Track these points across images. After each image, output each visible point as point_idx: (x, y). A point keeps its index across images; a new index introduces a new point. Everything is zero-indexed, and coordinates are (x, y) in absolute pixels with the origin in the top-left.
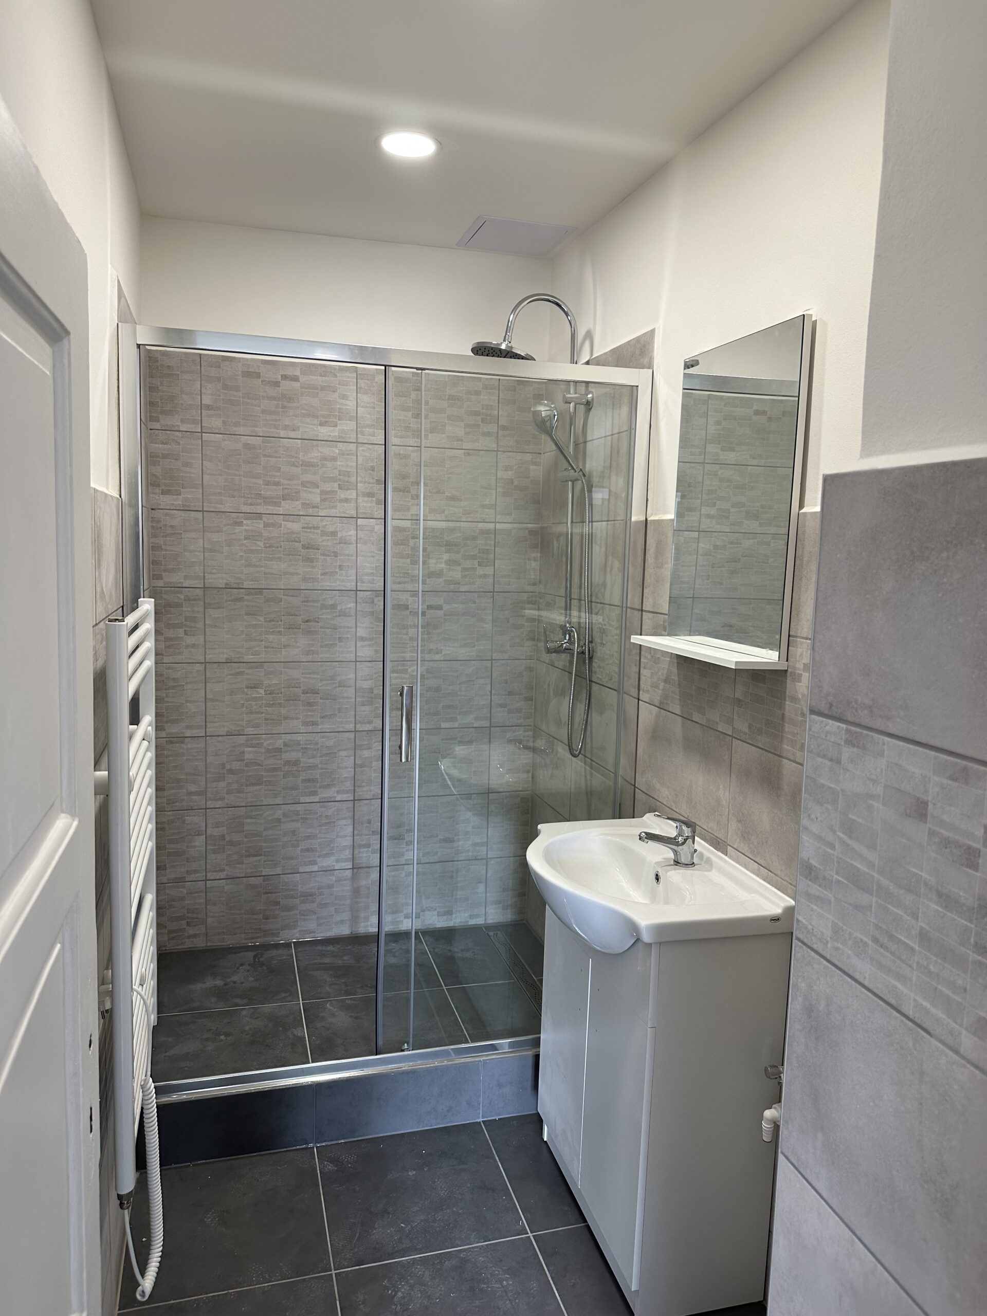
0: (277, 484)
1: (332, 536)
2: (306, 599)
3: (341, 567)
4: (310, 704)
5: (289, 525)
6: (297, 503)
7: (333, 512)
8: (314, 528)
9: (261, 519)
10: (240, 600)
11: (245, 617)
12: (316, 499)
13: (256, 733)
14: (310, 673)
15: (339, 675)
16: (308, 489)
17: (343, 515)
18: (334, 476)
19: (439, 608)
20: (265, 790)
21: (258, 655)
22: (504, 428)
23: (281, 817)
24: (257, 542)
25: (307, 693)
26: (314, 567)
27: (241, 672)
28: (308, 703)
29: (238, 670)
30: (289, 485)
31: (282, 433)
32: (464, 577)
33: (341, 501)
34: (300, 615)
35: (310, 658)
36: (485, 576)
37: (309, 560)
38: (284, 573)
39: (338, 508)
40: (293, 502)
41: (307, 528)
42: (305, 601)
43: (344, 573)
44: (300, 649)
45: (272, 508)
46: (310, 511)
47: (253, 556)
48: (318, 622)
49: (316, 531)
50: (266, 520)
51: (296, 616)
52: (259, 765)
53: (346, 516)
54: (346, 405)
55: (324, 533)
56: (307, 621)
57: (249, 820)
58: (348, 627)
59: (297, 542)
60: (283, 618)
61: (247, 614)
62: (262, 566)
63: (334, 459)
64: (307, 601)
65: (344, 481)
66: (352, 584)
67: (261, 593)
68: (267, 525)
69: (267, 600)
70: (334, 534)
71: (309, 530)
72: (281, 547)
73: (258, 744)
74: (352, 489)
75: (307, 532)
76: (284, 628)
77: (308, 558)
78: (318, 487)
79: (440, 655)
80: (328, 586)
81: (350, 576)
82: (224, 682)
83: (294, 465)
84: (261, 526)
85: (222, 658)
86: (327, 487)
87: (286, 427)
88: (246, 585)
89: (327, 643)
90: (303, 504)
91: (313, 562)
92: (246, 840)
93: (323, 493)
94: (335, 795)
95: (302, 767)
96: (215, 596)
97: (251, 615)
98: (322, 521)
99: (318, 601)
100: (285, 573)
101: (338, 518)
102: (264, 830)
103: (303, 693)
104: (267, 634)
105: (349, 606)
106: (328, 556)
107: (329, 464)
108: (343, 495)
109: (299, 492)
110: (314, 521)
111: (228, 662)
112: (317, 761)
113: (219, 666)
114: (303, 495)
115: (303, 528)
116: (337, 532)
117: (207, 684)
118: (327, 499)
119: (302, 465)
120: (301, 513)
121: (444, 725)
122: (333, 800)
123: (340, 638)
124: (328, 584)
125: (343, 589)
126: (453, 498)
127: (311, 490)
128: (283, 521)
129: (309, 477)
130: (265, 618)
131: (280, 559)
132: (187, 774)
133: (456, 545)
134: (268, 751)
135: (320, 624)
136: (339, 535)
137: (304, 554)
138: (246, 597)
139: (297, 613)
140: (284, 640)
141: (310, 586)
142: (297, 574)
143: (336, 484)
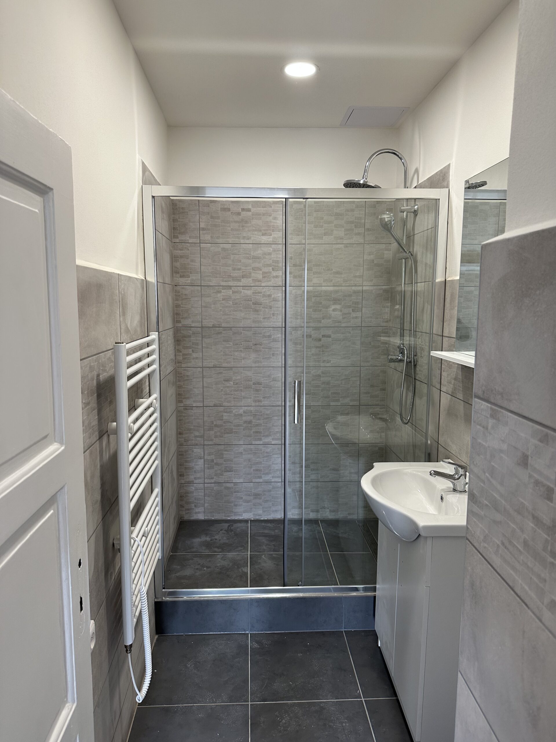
0: (239, 269)
1: (268, 297)
2: (255, 333)
3: (273, 314)
4: (257, 390)
5: (246, 291)
6: (250, 279)
7: (269, 284)
8: (259, 293)
9: (231, 289)
10: (220, 333)
11: (223, 343)
12: (260, 277)
13: (229, 405)
14: (257, 373)
15: (273, 374)
16: (256, 271)
17: (275, 285)
18: (270, 263)
19: (329, 336)
20: (234, 437)
21: (230, 363)
22: (368, 230)
23: (243, 451)
24: (229, 302)
25: (255, 384)
26: (258, 315)
27: (221, 372)
28: (256, 389)
29: (220, 371)
30: (245, 269)
31: (242, 241)
32: (344, 318)
33: (274, 277)
34: (252, 341)
35: (257, 365)
36: (356, 317)
37: (256, 311)
38: (243, 318)
39: (272, 281)
40: (248, 279)
41: (255, 293)
42: (254, 334)
43: (275, 318)
44: (252, 360)
45: (237, 283)
46: (257, 284)
47: (227, 309)
48: (261, 345)
49: (260, 295)
50: (233, 290)
51: (250, 342)
52: (231, 423)
53: (276, 285)
54: (277, 223)
55: (264, 296)
56: (256, 345)
57: (226, 452)
58: (277, 348)
59: (250, 301)
60: (242, 343)
61: (224, 341)
62: (231, 315)
63: (270, 254)
64: (255, 334)
65: (275, 266)
66: (280, 323)
67: (231, 330)
68: (234, 292)
69: (234, 333)
70: (270, 296)
71: (256, 294)
72: (241, 304)
73: (230, 411)
74: (280, 270)
75: (255, 295)
76: (243, 348)
77: (256, 310)
78: (261, 270)
79: (329, 363)
81: (279, 319)
82: (212, 377)
83: (248, 258)
84: (231, 293)
85: (211, 365)
86: (266, 270)
87: (244, 238)
88: (223, 325)
89: (266, 356)
90: (253, 280)
91: (258, 312)
92: (224, 463)
93: (264, 273)
94: (271, 441)
95: (253, 425)
96: (207, 331)
97: (226, 341)
98: (263, 289)
99: (261, 333)
100: (244, 318)
101: (272, 287)
102: (234, 458)
103: (253, 384)
104: (234, 352)
105: (278, 336)
106: (267, 308)
107: (267, 257)
108: (274, 274)
109: (251, 273)
110: (259, 289)
111: (215, 367)
112: (261, 422)
113: (210, 369)
114: (253, 275)
115: (253, 293)
117: (204, 379)
118: (266, 276)
119: (252, 258)
120: (252, 285)
121: (332, 404)
122: (270, 443)
123: (273, 354)
124: (266, 324)
125: (275, 326)
126: (337, 273)
127: (257, 272)
128: (243, 289)
129: (257, 265)
130: (233, 343)
131: (241, 310)
132: (194, 426)
133: (339, 300)
134: (235, 415)
135: (262, 346)
136: (273, 296)
137: (254, 308)
138: (223, 332)
139: (250, 340)
140: (243, 355)
141: (257, 325)
142: (250, 319)
143: (271, 268)
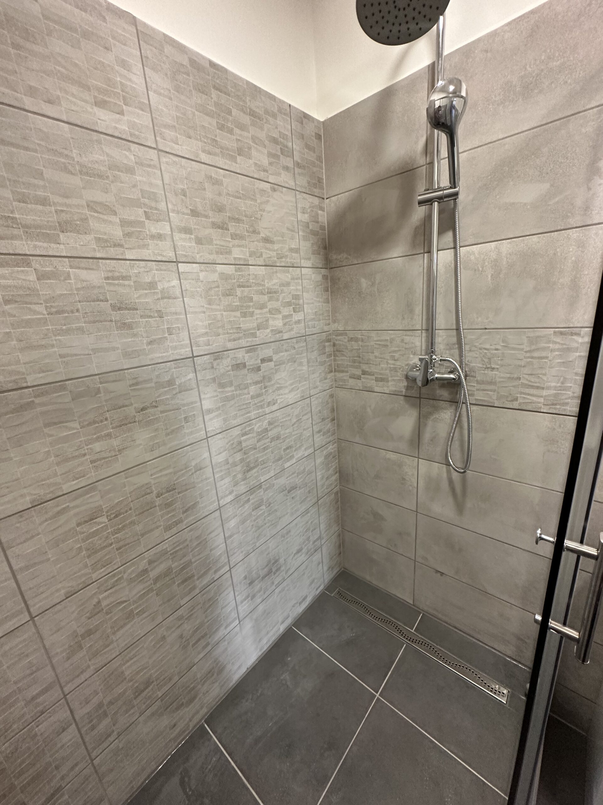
0: (43, 202)
1: (150, 289)
2: (135, 381)
3: (170, 331)
4: (168, 505)
5: (84, 274)
6: (88, 237)
7: (146, 254)
8: (124, 278)
9: (29, 265)
10: (30, 405)
11: (46, 430)
12: (118, 233)
14: (161, 471)
15: (193, 459)
16: (100, 215)
17: (159, 258)
18: (135, 197)
19: (270, 359)
21: (84, 476)
24: (32, 307)
25: (162, 495)
26: (135, 335)
27: (64, 508)
28: (166, 504)
29: (59, 508)
30: (66, 205)
32: (285, 324)
33: (153, 237)
34: (132, 404)
35: (156, 453)
36: (299, 322)
37: (126, 326)
38: (93, 350)
39: (150, 247)
40: (80, 236)
41: (113, 278)
42: (133, 385)
43: (175, 338)
44: (141, 447)
45: (45, 245)
46: (113, 252)
47: (31, 330)
48: (156, 407)
49: (126, 283)
50: (38, 268)
51: (126, 406)
53: (164, 259)
54: (130, 80)
55: (138, 286)
56: (143, 409)
58: (192, 403)
59: (102, 301)
60: (108, 415)
61: (47, 425)
62: (53, 346)
63: (130, 170)
64: (137, 384)
65: (151, 208)
66: (187, 350)
67: (63, 388)
68: (41, 277)
69: (76, 397)
70: (152, 285)
71: (116, 282)
72: (78, 311)
73: (116, 581)
74: (164, 220)
75: (114, 285)
76: (113, 428)
77: (125, 324)
78: (114, 213)
80: (159, 357)
81: (183, 340)
82: (38, 534)
83: (66, 170)
84: (33, 277)
85: (26, 502)
86: (128, 214)
88: (31, 380)
89: (173, 428)
90: (97, 239)
91: (132, 329)
92: (130, 684)
93: (125, 223)
97: (55, 424)
98: (132, 267)
99: (150, 380)
100: (95, 351)
101: (154, 263)
104: (90, 443)
105: (189, 377)
106: (150, 317)
107: (123, 176)
108: (153, 228)
109: (87, 219)
110: (122, 268)
111: (36, 504)
112: (189, 557)
113: (21, 516)
114: (93, 224)
115: (107, 278)
116: (156, 283)
117: (9, 552)
118: (133, 232)
120: (98, 255)
123: (185, 418)
124: (157, 356)
125: (178, 358)
127: (105, 217)
128: (71, 267)
130: (79, 423)
131: (81, 330)
132: (15, 683)
134: (131, 581)
135: (159, 409)
136: (160, 286)
137: (118, 318)
138: (37, 401)
139: (127, 402)
140: (115, 443)
141: (135, 362)
142: (114, 349)
143: (141, 211)
